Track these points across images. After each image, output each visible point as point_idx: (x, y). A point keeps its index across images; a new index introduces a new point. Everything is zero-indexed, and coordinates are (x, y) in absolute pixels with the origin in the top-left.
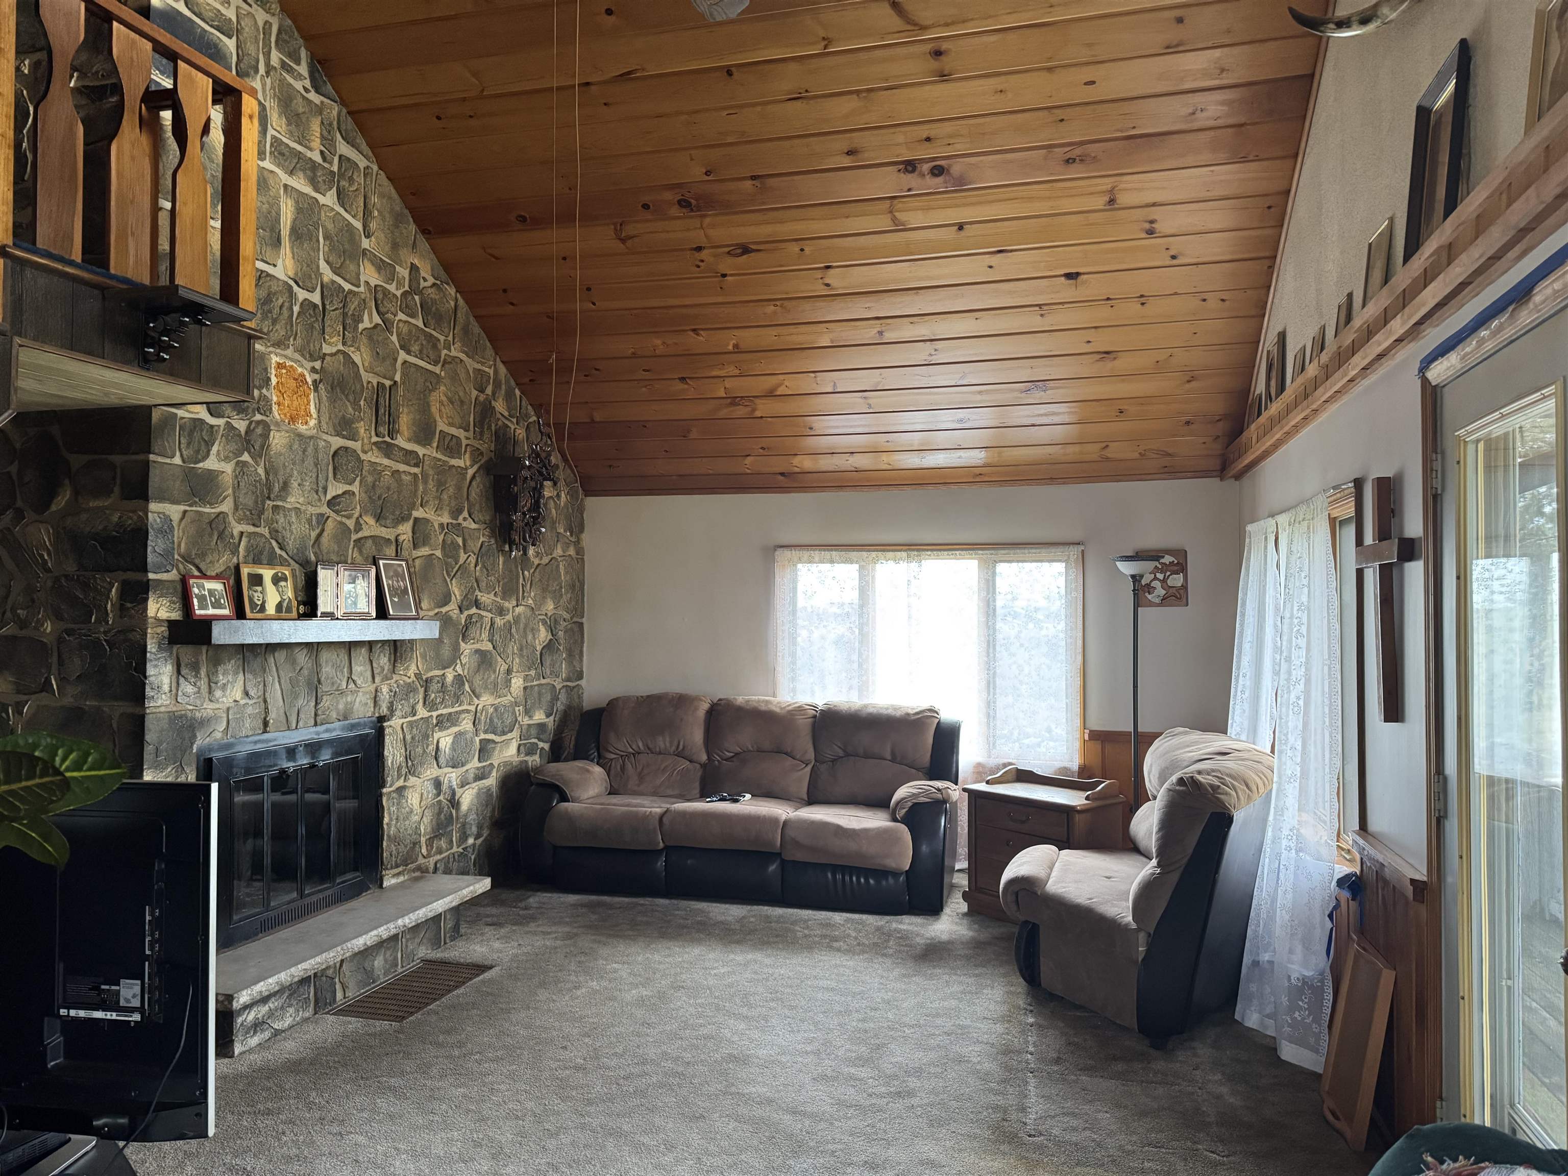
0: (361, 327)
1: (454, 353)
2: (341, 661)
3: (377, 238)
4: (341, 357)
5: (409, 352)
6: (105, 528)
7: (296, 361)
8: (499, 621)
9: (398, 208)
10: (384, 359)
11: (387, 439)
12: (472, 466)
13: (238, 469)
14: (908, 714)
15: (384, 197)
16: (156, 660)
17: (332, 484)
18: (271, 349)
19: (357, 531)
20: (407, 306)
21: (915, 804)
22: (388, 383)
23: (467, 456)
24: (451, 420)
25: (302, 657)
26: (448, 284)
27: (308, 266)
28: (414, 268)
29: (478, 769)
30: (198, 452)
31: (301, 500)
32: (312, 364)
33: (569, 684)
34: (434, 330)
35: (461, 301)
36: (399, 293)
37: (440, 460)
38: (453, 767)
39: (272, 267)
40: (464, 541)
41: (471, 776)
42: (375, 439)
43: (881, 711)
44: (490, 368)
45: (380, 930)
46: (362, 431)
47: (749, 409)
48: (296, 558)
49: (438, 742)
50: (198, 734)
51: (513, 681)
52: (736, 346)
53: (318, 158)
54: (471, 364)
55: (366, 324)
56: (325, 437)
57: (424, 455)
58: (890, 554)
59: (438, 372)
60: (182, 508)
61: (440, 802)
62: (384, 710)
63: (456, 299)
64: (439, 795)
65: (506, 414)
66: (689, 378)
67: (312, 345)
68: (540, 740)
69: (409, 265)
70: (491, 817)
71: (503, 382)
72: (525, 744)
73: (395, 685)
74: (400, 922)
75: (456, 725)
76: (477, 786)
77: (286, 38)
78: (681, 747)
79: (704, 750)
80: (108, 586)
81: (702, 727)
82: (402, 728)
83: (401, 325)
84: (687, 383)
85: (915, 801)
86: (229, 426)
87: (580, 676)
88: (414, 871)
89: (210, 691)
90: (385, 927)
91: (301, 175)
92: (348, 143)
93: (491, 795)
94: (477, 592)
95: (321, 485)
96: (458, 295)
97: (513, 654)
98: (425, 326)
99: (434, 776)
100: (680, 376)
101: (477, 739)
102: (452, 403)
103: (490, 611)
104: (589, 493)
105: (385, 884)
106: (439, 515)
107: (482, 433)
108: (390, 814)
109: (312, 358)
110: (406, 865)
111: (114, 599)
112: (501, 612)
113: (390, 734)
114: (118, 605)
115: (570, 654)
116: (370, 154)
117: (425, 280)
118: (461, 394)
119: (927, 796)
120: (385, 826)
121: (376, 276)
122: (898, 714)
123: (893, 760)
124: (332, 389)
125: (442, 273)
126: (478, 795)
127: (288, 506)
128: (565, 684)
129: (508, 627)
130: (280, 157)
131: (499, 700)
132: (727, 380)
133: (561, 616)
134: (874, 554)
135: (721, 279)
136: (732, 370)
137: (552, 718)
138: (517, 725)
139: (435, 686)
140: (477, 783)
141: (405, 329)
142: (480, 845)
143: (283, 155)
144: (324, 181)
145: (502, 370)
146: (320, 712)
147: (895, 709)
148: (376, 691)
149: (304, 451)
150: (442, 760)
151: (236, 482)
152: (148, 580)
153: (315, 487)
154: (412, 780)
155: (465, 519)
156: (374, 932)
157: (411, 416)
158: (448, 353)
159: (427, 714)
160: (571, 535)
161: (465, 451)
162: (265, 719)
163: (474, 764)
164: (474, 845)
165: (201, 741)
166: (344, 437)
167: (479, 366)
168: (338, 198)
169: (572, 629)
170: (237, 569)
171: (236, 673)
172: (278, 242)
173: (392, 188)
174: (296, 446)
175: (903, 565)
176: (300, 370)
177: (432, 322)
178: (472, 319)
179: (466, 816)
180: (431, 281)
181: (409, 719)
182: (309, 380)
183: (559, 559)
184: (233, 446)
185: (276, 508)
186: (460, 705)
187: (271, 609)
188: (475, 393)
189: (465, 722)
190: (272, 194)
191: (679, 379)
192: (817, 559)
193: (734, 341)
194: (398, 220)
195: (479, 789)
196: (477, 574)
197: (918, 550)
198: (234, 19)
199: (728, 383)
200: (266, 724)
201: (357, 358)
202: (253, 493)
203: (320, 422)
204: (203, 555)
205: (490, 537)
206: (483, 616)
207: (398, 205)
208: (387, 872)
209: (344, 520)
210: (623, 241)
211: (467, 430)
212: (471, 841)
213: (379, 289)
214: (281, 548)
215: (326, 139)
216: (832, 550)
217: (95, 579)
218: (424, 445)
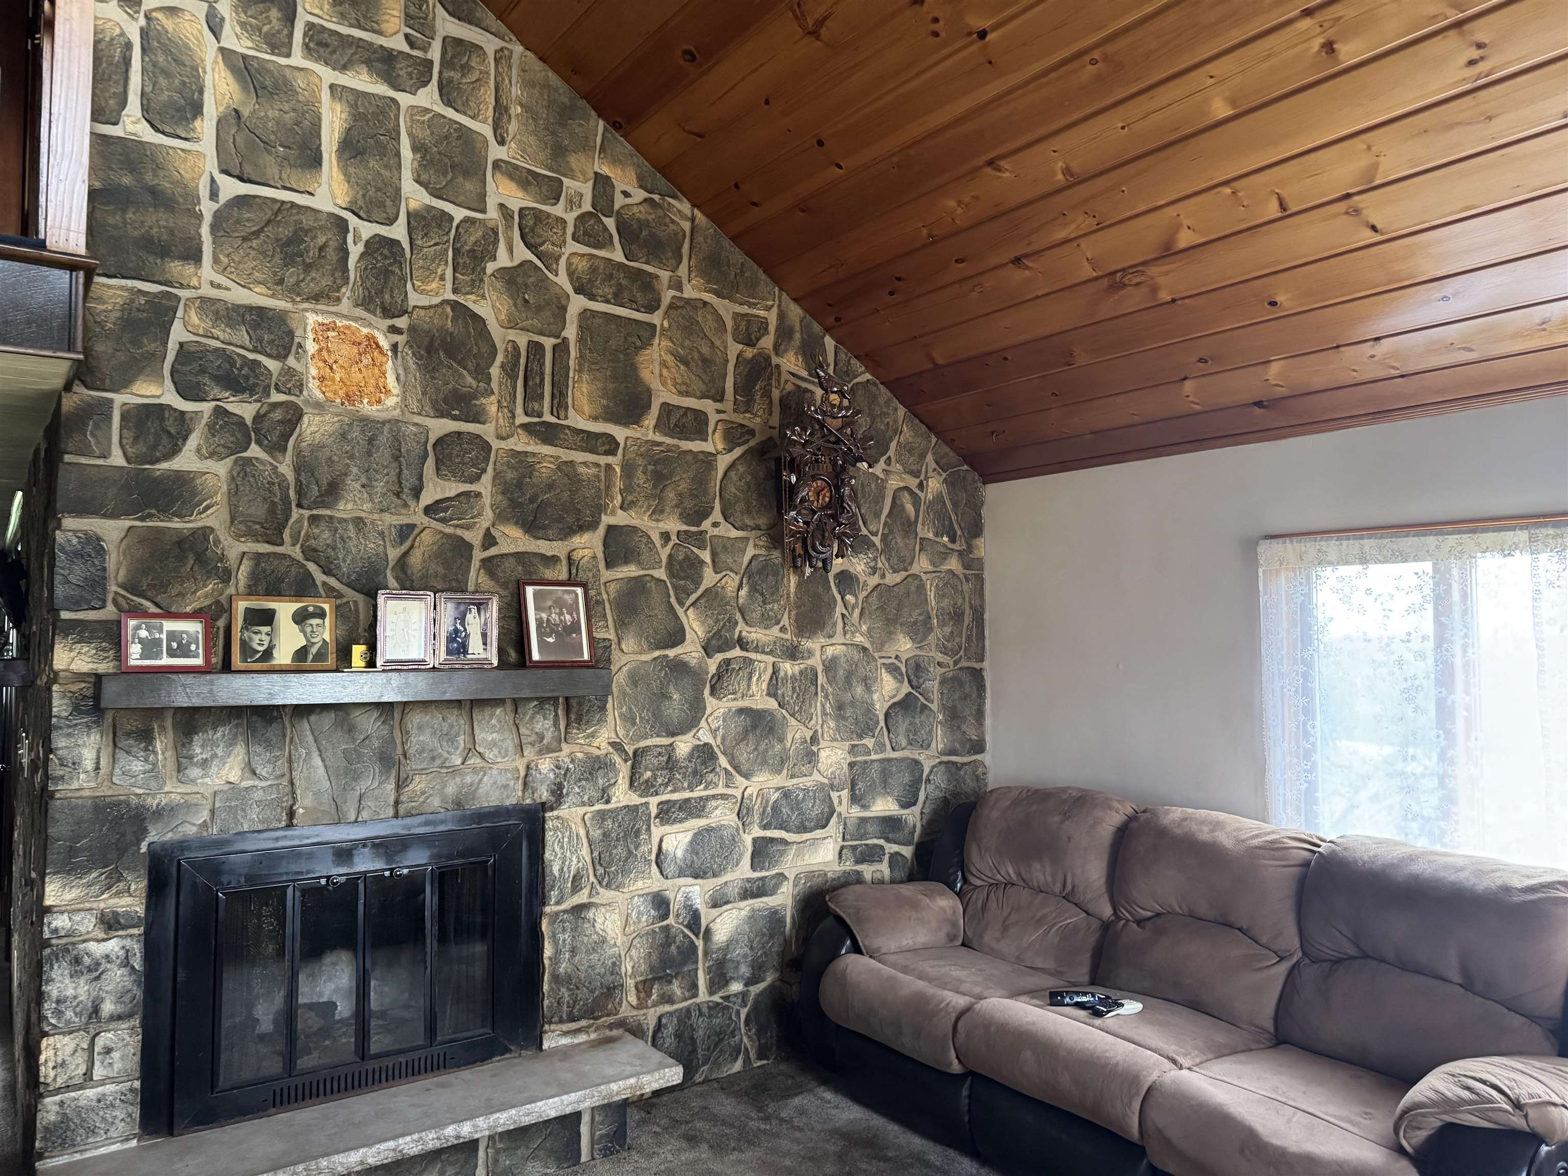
0: (491, 267)
1: (689, 292)
2: (452, 726)
3: (521, 143)
4: (449, 310)
5: (592, 297)
7: (355, 319)
8: (789, 668)
9: (563, 100)
10: (540, 309)
11: (550, 419)
12: (729, 450)
13: (240, 469)
14: (1507, 889)
15: (534, 87)
16: (69, 727)
17: (435, 485)
18: (306, 305)
19: (485, 547)
20: (585, 233)
21: (1449, 1128)
22: (549, 342)
23: (720, 436)
24: (684, 388)
25: (369, 724)
26: (674, 197)
27: (378, 190)
28: (601, 180)
29: (748, 880)
30: (155, 447)
31: (367, 506)
32: (390, 322)
33: (954, 758)
34: (647, 263)
35: (703, 220)
36: (569, 217)
37: (659, 444)
38: (695, 878)
39: (306, 196)
40: (714, 555)
41: (733, 891)
42: (521, 419)
43: (1442, 874)
44: (768, 309)
45: (401, 1141)
46: (493, 409)
47: (1145, 290)
49: (661, 841)
50: (150, 828)
51: (823, 754)
52: (1067, 171)
53: (398, 44)
54: (726, 309)
55: (503, 259)
56: (417, 419)
57: (627, 438)
58: (1490, 537)
59: (655, 322)
60: (127, 523)
61: (667, 928)
62: (544, 794)
63: (693, 219)
64: (665, 916)
65: (804, 373)
66: (1026, 256)
67: (387, 296)
68: (888, 840)
69: (592, 175)
70: (782, 954)
71: (797, 327)
72: (854, 848)
73: (567, 760)
74: (450, 1131)
75: (699, 816)
76: (748, 905)
78: (1069, 887)
79: (1106, 897)
81: (1106, 857)
82: (583, 819)
83: (575, 260)
84: (1028, 268)
85: (1448, 1118)
86: (220, 412)
87: (978, 747)
88: (611, 1027)
89: (180, 769)
90: (416, 1136)
91: (364, 69)
92: (459, 19)
93: (781, 921)
94: (741, 626)
95: (408, 485)
96: (696, 211)
97: (824, 713)
98: (628, 258)
99: (656, 889)
100: (1012, 256)
101: (748, 839)
102: (686, 364)
103: (771, 653)
104: (989, 478)
105: (546, 1045)
106: (658, 521)
107: (751, 403)
108: (555, 942)
109: (387, 313)
110: (596, 1018)
112: (793, 653)
113: (556, 829)
115: (953, 717)
116: (504, 28)
117: (626, 195)
118: (706, 350)
119: (1481, 1114)
120: (546, 962)
121: (520, 194)
122: (1484, 884)
123: (1468, 986)
124: (429, 352)
125: (661, 182)
126: (752, 917)
127: (339, 515)
128: (946, 758)
129: (810, 676)
130: (322, 50)
131: (795, 781)
132: (1083, 243)
133: (931, 659)
134: (1452, 540)
135: (980, 43)
136: (1081, 222)
137: (916, 809)
138: (834, 819)
139: (651, 760)
140: (751, 901)
141: (582, 265)
142: (758, 995)
143: (326, 45)
144: (410, 74)
145: (795, 312)
146: (403, 798)
147: (1480, 873)
148: (528, 768)
149: (372, 440)
150: (670, 869)
151: (233, 486)
152: (57, 621)
153: (396, 488)
154: (605, 895)
155: (715, 525)
156: (391, 1144)
158: (678, 294)
159: (635, 799)
160: (953, 540)
161: (715, 430)
162: (291, 807)
163: (743, 871)
164: (744, 995)
165: (156, 835)
166: (455, 418)
167: (745, 309)
168: (441, 95)
169: (954, 678)
170: (227, 603)
171: (231, 744)
172: (315, 161)
173: (551, 74)
174: (354, 434)
175: (1521, 561)
176: (365, 331)
177: (643, 252)
178: (727, 243)
179: (727, 947)
180: (639, 195)
181: (598, 807)
182: (385, 344)
183: (924, 577)
184: (227, 438)
185: (314, 519)
186: (706, 788)
187: (283, 656)
188: (735, 348)
189: (718, 812)
190: (301, 98)
191: (1013, 262)
192: (1332, 556)
193: (1060, 164)
194: (565, 116)
195: (753, 910)
196: (741, 601)
197: (1555, 525)
199: (1089, 248)
200: (291, 814)
201: (483, 309)
202: (265, 499)
203: (406, 400)
204: (166, 585)
205: (768, 549)
206: (752, 661)
207: (563, 95)
208: (553, 1027)
209: (459, 532)
210: (814, 33)
211: (719, 400)
212: (736, 987)
213: (527, 213)
214: (327, 572)
215: (412, 18)
216: (1362, 537)
218: (626, 424)
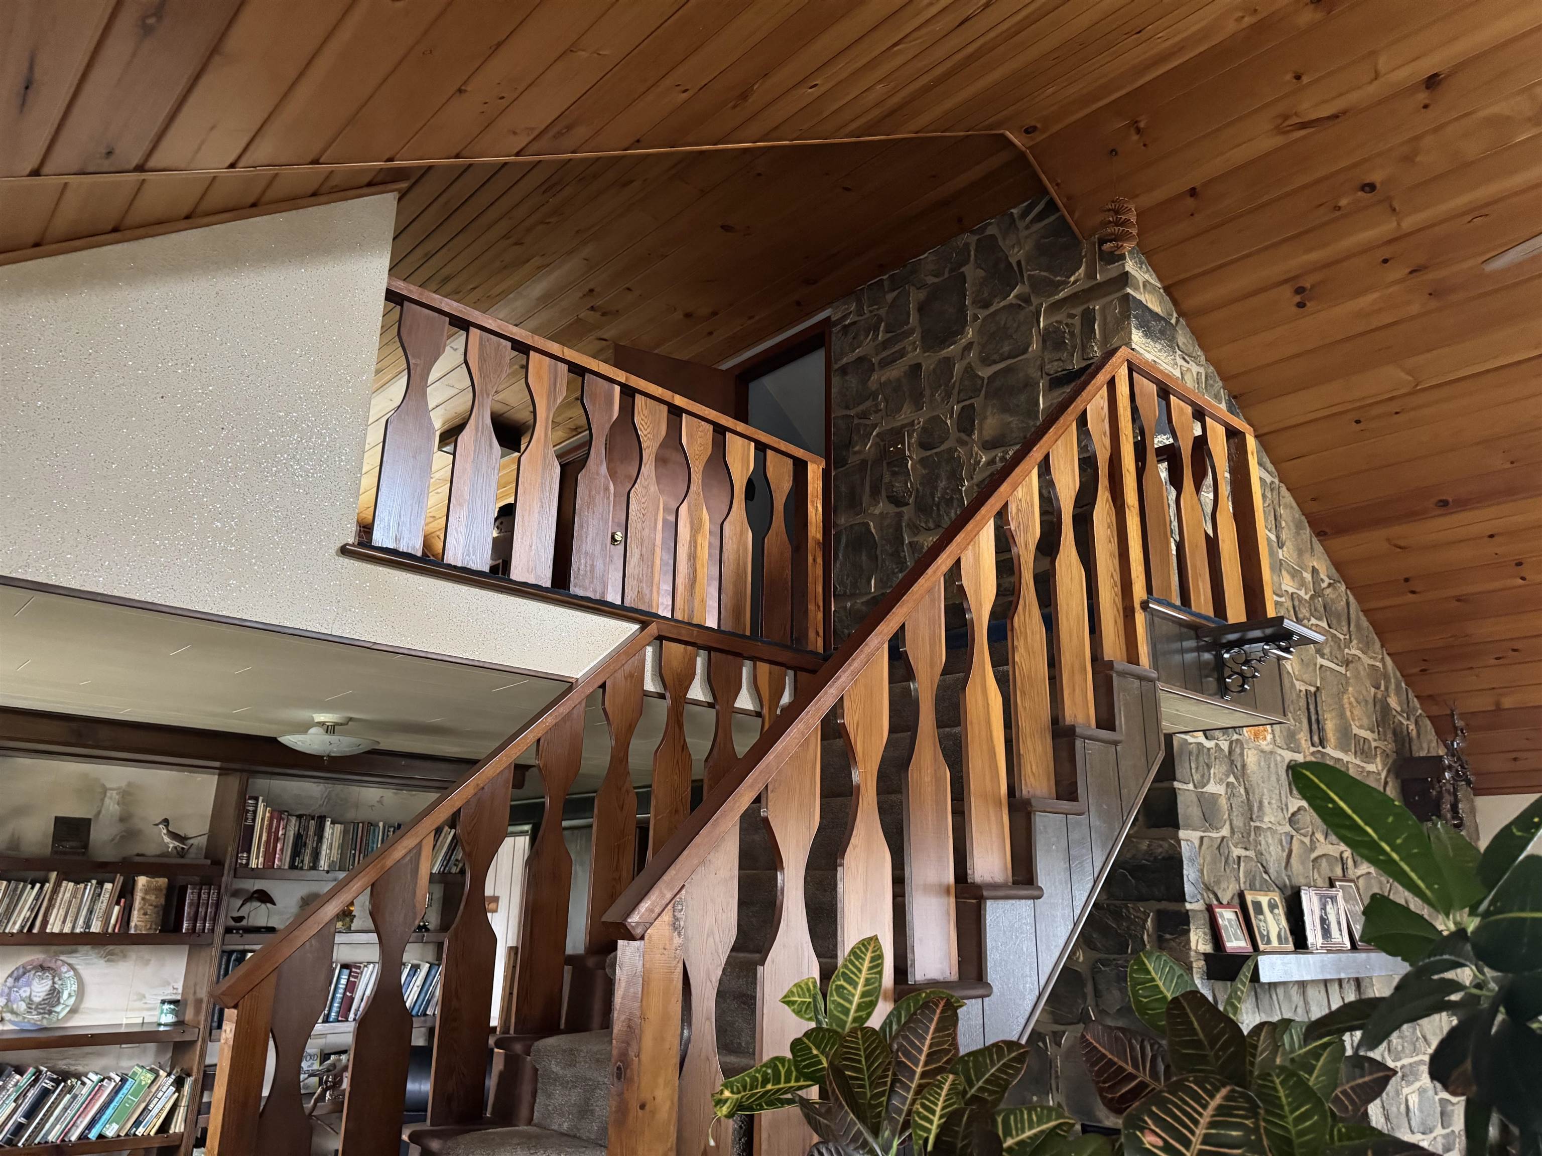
1: (1353, 651)
3: (1288, 548)
5: (1322, 656)
6: (1134, 857)
9: (1297, 516)
10: (1308, 665)
11: (1320, 748)
12: (1383, 770)
13: (1229, 791)
15: (1288, 508)
17: (1291, 801)
19: (1313, 850)
20: (1315, 610)
22: (1313, 689)
23: (1378, 759)
24: (1360, 722)
26: (1339, 582)
28: (1314, 571)
29: (1443, 1136)
30: (1202, 776)
31: (1273, 819)
34: (1336, 630)
35: (1352, 599)
36: (1307, 597)
37: (1359, 767)
38: (1423, 1133)
41: (1439, 1145)
42: (1312, 749)
44: (1380, 662)
46: (1303, 742)
48: (1277, 882)
49: (1407, 1100)
54: (1366, 660)
56: (1280, 751)
57: (1348, 763)
59: (1344, 672)
60: (1200, 834)
63: (1347, 596)
65: (1399, 709)
69: (1311, 568)
71: (1391, 675)
77: (1211, 382)
80: (1142, 916)
86: (1219, 749)
95: (1284, 802)
96: (1349, 592)
98: (1330, 627)
102: (1359, 704)
107: (1385, 735)
111: (1151, 930)
114: (1155, 937)
116: (1274, 470)
117: (1323, 580)
118: (1365, 693)
121: (1292, 583)
125: (1335, 572)
127: (1265, 827)
145: (1389, 662)
149: (1269, 767)
151: (1229, 805)
152: (1187, 911)
153: (1279, 804)
157: (1334, 721)
158: (1349, 652)
161: (1376, 755)
166: (1292, 750)
167: (1372, 662)
170: (1241, 896)
173: (1291, 498)
174: (1262, 763)
177: (1334, 622)
178: (1361, 614)
180: (1327, 581)
184: (1223, 768)
185: (1257, 828)
187: (1274, 941)
188: (1373, 690)
194: (1299, 527)
198: (1180, 376)
201: (1290, 668)
202: (1241, 815)
203: (1274, 737)
204: (1218, 882)
207: (1298, 514)
209: (1303, 839)
211: (1373, 732)
213: (1295, 596)
214: (1266, 872)
217: (1127, 908)
218: (1347, 752)
